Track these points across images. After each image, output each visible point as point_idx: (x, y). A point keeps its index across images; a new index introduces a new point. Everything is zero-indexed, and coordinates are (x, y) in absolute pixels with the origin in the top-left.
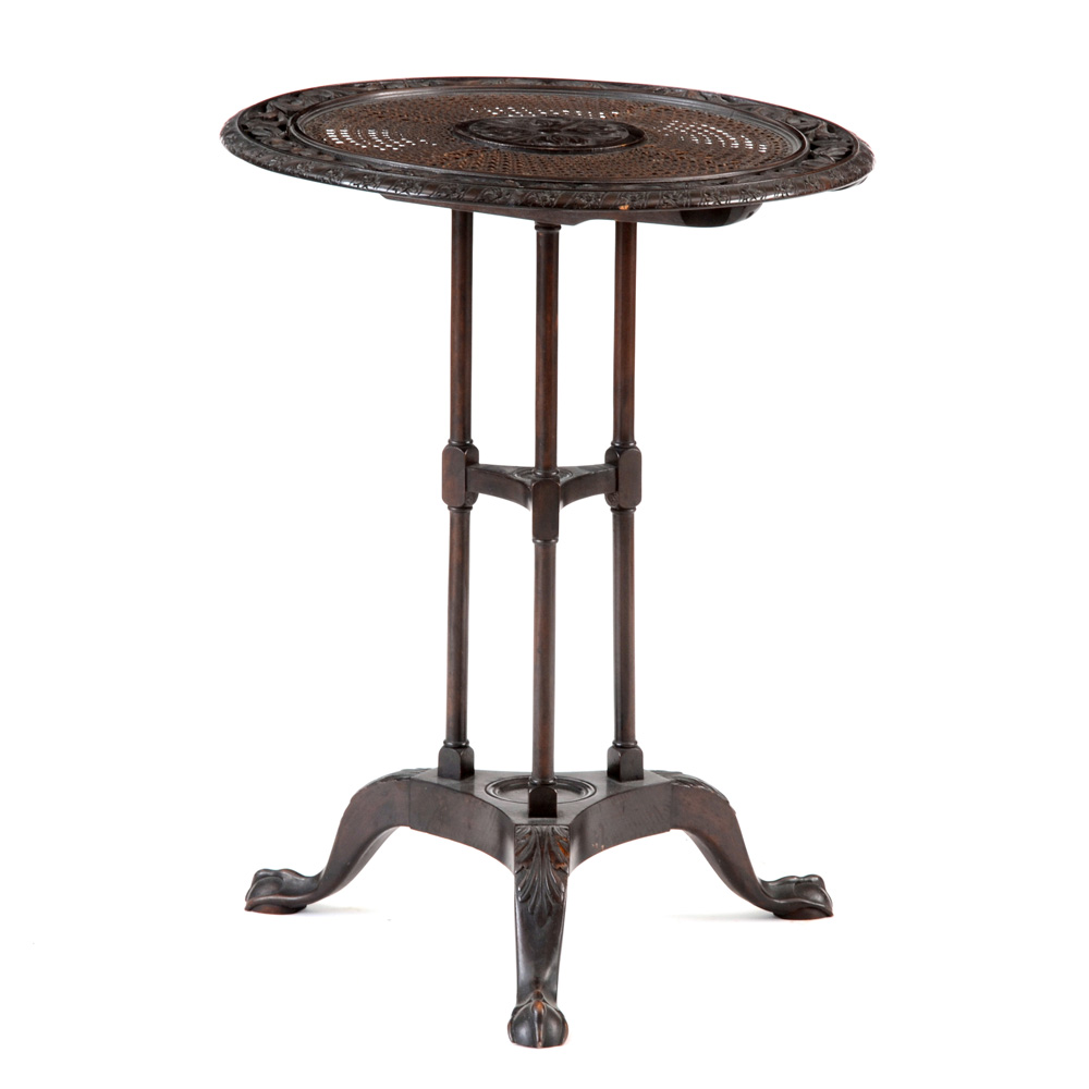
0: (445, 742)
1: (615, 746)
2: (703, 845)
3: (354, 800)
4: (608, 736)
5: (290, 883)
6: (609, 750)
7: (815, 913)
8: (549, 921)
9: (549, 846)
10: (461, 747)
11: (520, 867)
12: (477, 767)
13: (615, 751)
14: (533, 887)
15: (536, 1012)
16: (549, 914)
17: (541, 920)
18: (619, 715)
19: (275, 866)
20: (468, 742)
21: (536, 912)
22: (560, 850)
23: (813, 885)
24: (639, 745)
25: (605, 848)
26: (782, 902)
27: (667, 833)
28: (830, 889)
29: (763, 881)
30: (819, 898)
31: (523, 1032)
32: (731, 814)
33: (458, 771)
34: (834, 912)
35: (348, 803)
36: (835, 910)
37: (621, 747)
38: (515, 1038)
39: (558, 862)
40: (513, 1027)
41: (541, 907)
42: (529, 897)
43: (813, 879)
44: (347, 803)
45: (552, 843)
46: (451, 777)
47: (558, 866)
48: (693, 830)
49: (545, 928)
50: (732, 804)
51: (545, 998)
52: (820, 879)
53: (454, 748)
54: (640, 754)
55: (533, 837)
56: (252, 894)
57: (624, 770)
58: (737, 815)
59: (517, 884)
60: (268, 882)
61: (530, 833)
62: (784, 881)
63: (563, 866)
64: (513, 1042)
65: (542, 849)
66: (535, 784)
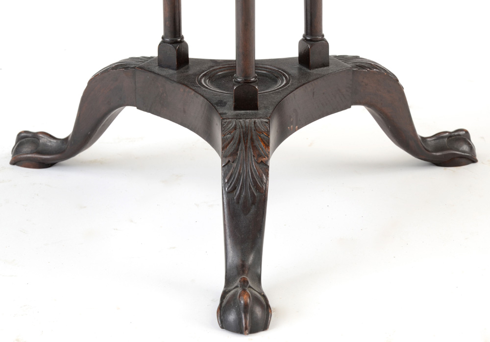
0: (163, 38)
1: (305, 39)
2: (377, 115)
3: (91, 82)
4: (300, 31)
5: (45, 145)
6: (300, 42)
7: (464, 160)
8: (253, 210)
9: (252, 139)
10: (177, 42)
11: (227, 161)
12: (191, 56)
13: (304, 42)
14: (238, 179)
15: (242, 302)
16: (253, 203)
17: (246, 209)
18: (309, 14)
19: (34, 129)
20: (183, 38)
21: (241, 201)
22: (262, 144)
23: (461, 137)
24: (325, 37)
25: (299, 128)
26: (438, 154)
27: (348, 110)
28: (474, 140)
29: (422, 138)
30: (465, 148)
31: (232, 317)
32: (400, 90)
33: (175, 62)
34: (478, 158)
35: (86, 85)
36: (478, 156)
37: (310, 40)
38: (224, 324)
39: (260, 156)
40: (222, 311)
41: (245, 197)
42: (234, 188)
43: (461, 133)
44: (84, 85)
45: (254, 137)
46: (169, 67)
47: (261, 159)
48: (369, 105)
49: (249, 216)
50: (401, 82)
51: (250, 283)
52: (467, 132)
53: (171, 43)
54: (326, 45)
55: (238, 131)
56: (17, 150)
57: (313, 59)
58: (406, 91)
59: (224, 177)
60: (28, 142)
61: (235, 128)
62: (438, 136)
63: (264, 159)
64: (222, 327)
65: (246, 143)
66: (239, 82)
